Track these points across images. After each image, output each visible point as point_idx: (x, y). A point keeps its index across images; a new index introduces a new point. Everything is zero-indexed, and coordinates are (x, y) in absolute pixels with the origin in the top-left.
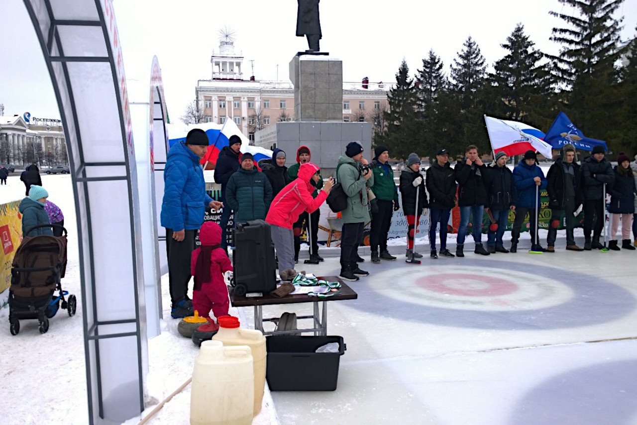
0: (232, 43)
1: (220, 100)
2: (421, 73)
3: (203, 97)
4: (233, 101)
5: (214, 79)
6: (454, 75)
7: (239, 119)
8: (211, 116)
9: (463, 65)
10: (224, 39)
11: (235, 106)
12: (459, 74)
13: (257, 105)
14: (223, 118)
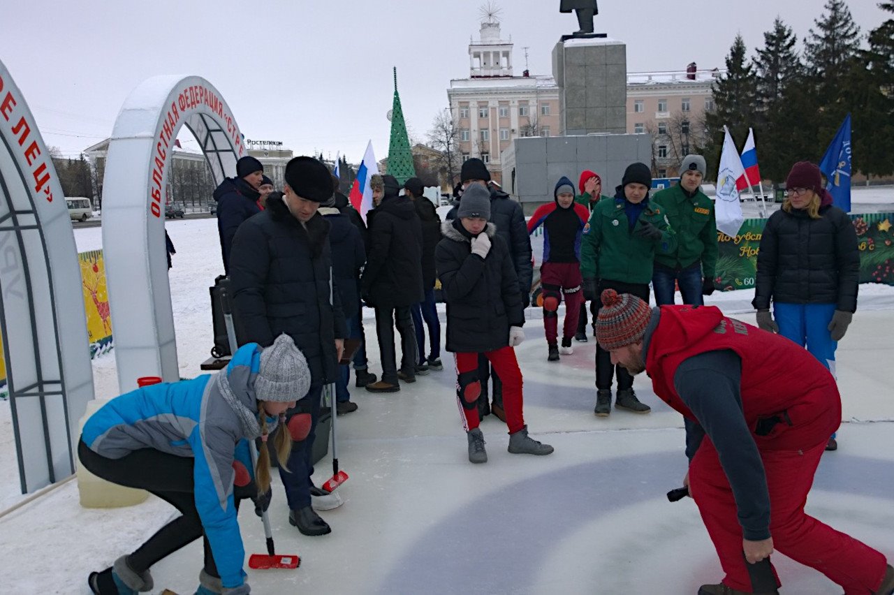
0: (497, 25)
1: (481, 107)
2: (761, 54)
3: (457, 104)
4: (499, 107)
5: (473, 77)
6: (810, 54)
7: (506, 132)
8: (468, 130)
9: (823, 39)
10: (487, 20)
11: (502, 114)
12: (817, 52)
13: (533, 110)
14: (484, 131)
